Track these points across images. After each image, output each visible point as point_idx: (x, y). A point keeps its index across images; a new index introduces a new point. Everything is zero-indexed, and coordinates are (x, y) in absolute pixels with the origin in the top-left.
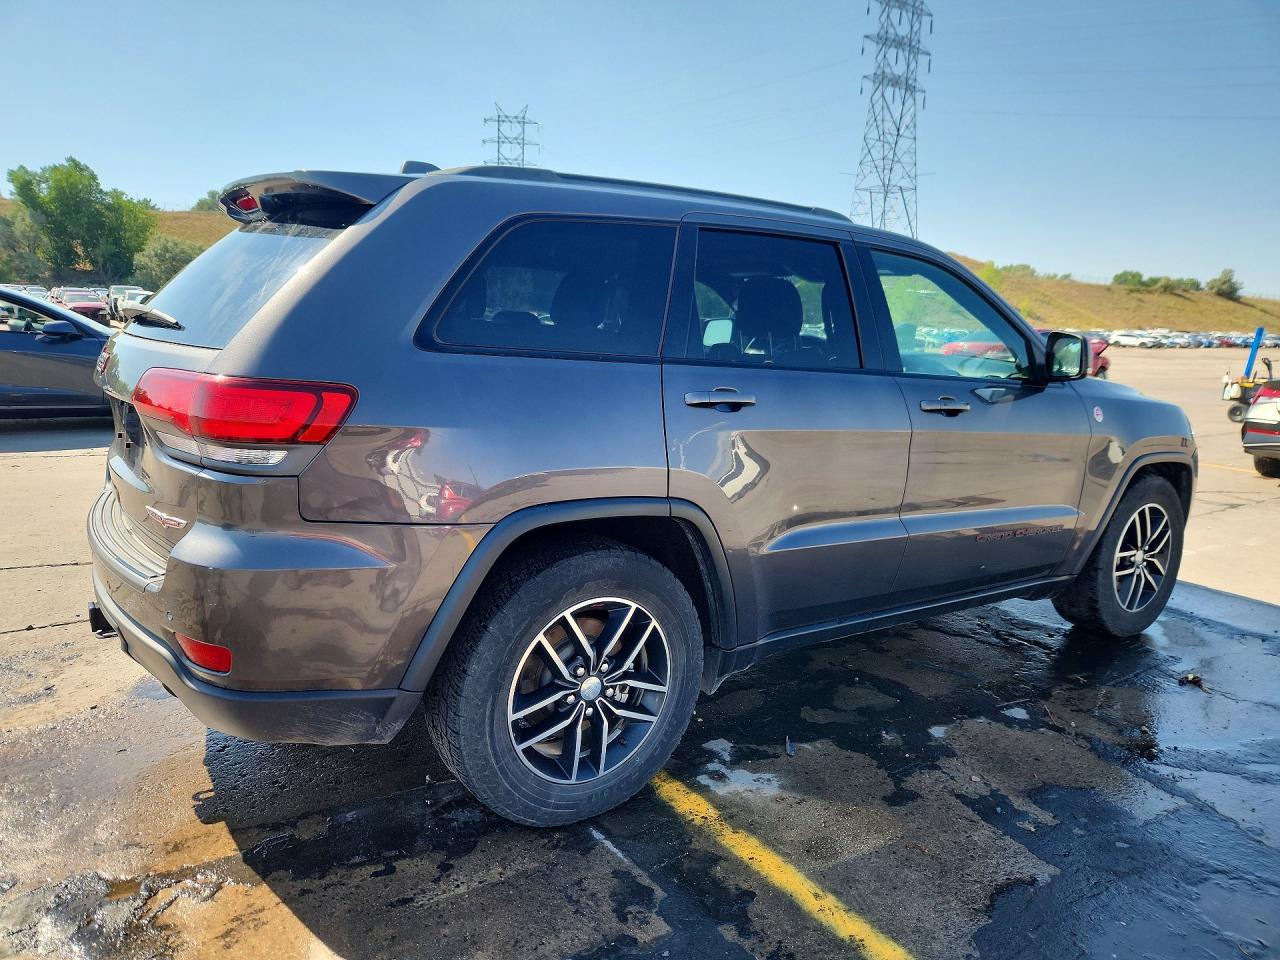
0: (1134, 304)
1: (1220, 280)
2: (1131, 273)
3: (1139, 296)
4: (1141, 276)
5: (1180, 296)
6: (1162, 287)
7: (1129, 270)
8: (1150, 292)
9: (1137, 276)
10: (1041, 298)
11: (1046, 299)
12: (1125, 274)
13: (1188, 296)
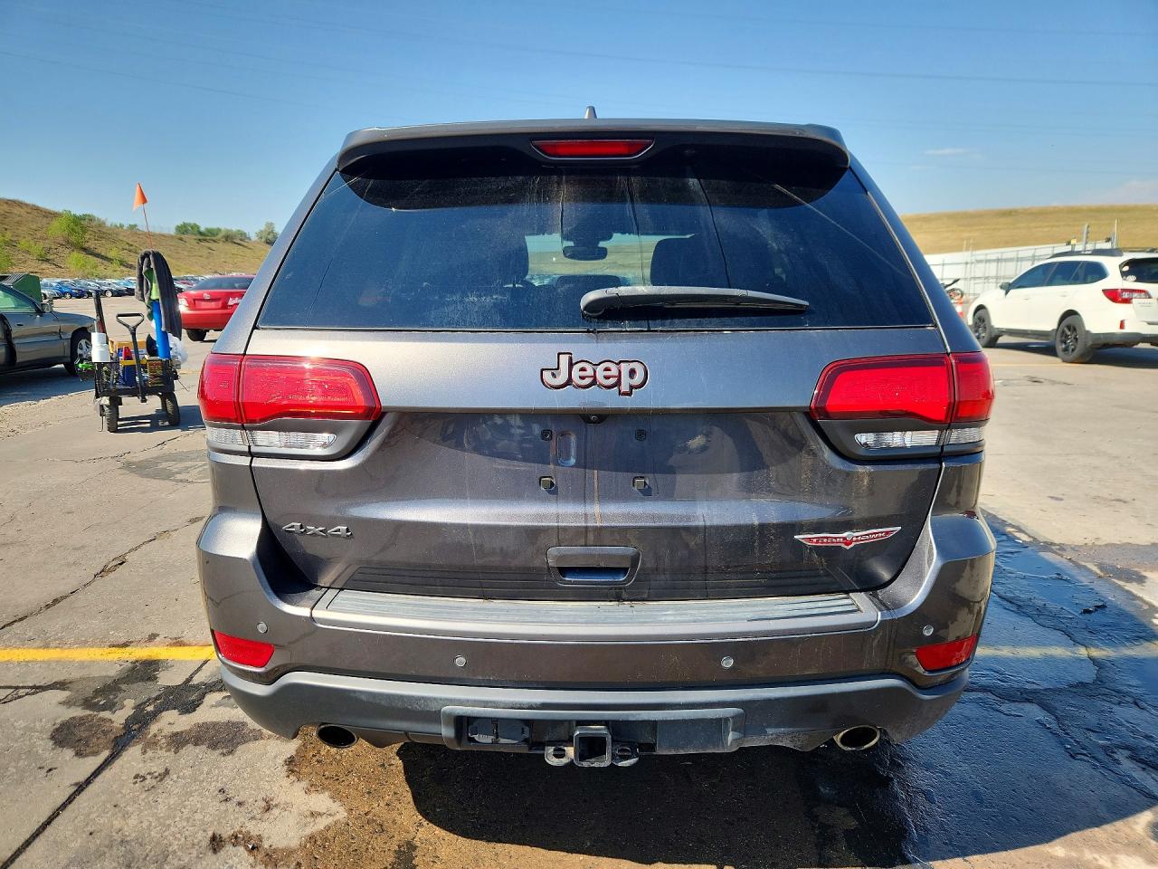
0: (206, 252)
1: (265, 231)
2: (189, 225)
3: (207, 244)
4: (198, 227)
5: (239, 244)
6: (224, 236)
7: (187, 221)
8: (215, 241)
9: (195, 227)
10: (127, 247)
11: (131, 248)
12: (185, 225)
13: (245, 244)
